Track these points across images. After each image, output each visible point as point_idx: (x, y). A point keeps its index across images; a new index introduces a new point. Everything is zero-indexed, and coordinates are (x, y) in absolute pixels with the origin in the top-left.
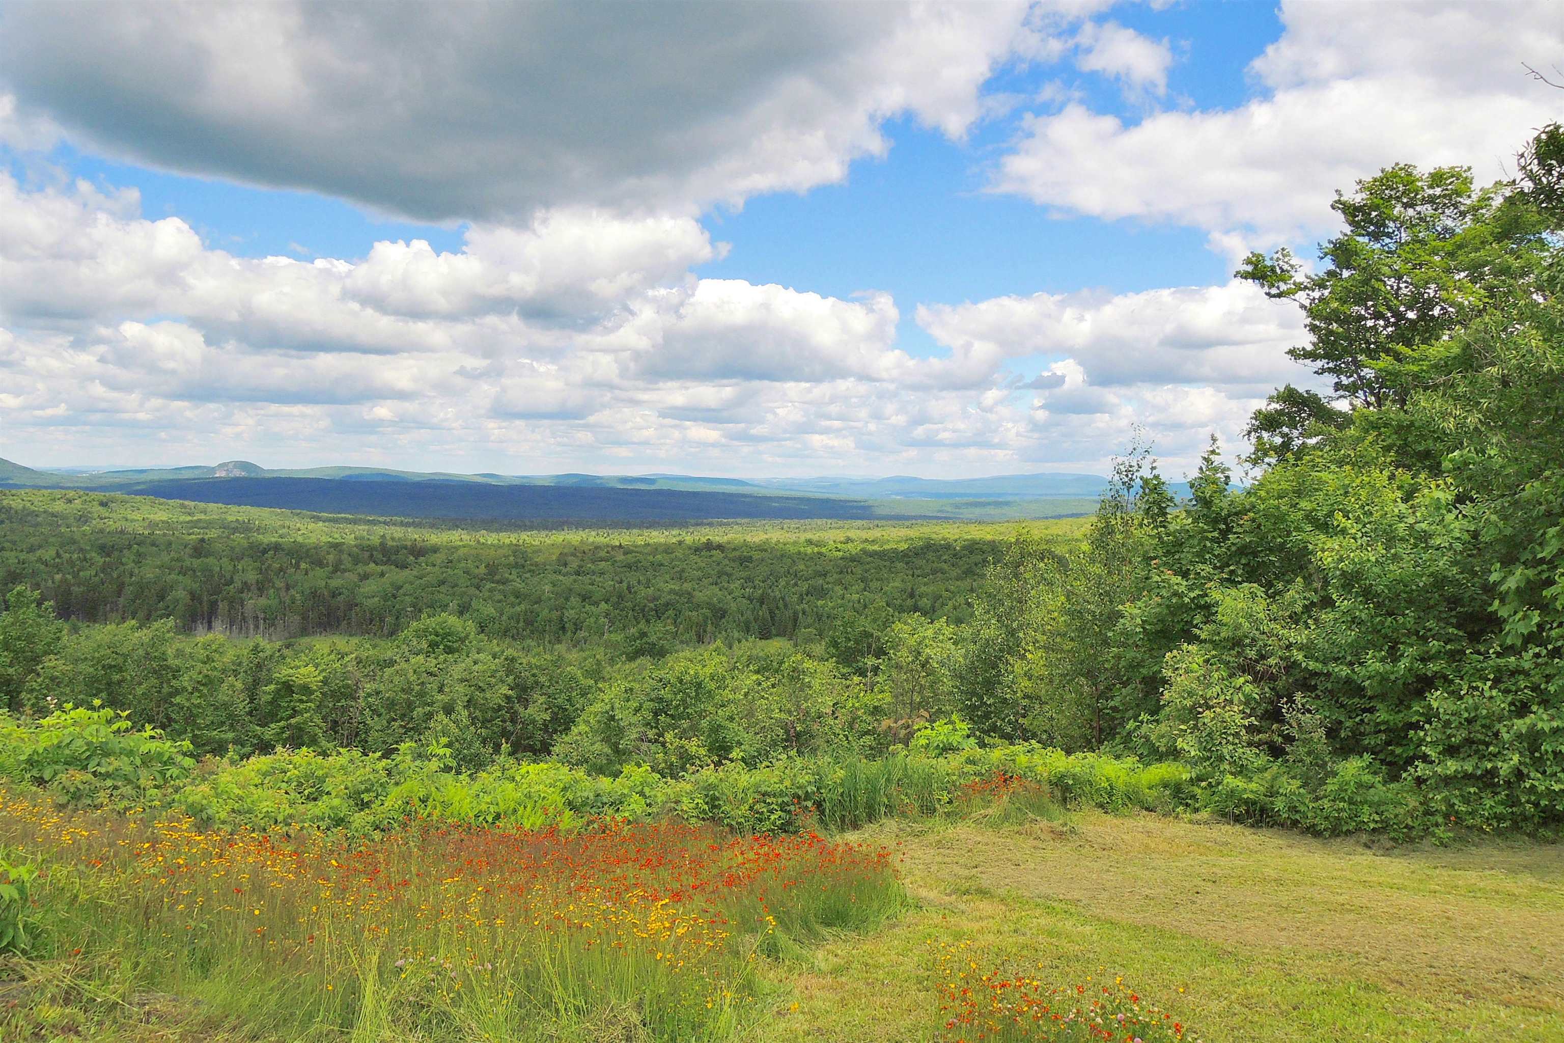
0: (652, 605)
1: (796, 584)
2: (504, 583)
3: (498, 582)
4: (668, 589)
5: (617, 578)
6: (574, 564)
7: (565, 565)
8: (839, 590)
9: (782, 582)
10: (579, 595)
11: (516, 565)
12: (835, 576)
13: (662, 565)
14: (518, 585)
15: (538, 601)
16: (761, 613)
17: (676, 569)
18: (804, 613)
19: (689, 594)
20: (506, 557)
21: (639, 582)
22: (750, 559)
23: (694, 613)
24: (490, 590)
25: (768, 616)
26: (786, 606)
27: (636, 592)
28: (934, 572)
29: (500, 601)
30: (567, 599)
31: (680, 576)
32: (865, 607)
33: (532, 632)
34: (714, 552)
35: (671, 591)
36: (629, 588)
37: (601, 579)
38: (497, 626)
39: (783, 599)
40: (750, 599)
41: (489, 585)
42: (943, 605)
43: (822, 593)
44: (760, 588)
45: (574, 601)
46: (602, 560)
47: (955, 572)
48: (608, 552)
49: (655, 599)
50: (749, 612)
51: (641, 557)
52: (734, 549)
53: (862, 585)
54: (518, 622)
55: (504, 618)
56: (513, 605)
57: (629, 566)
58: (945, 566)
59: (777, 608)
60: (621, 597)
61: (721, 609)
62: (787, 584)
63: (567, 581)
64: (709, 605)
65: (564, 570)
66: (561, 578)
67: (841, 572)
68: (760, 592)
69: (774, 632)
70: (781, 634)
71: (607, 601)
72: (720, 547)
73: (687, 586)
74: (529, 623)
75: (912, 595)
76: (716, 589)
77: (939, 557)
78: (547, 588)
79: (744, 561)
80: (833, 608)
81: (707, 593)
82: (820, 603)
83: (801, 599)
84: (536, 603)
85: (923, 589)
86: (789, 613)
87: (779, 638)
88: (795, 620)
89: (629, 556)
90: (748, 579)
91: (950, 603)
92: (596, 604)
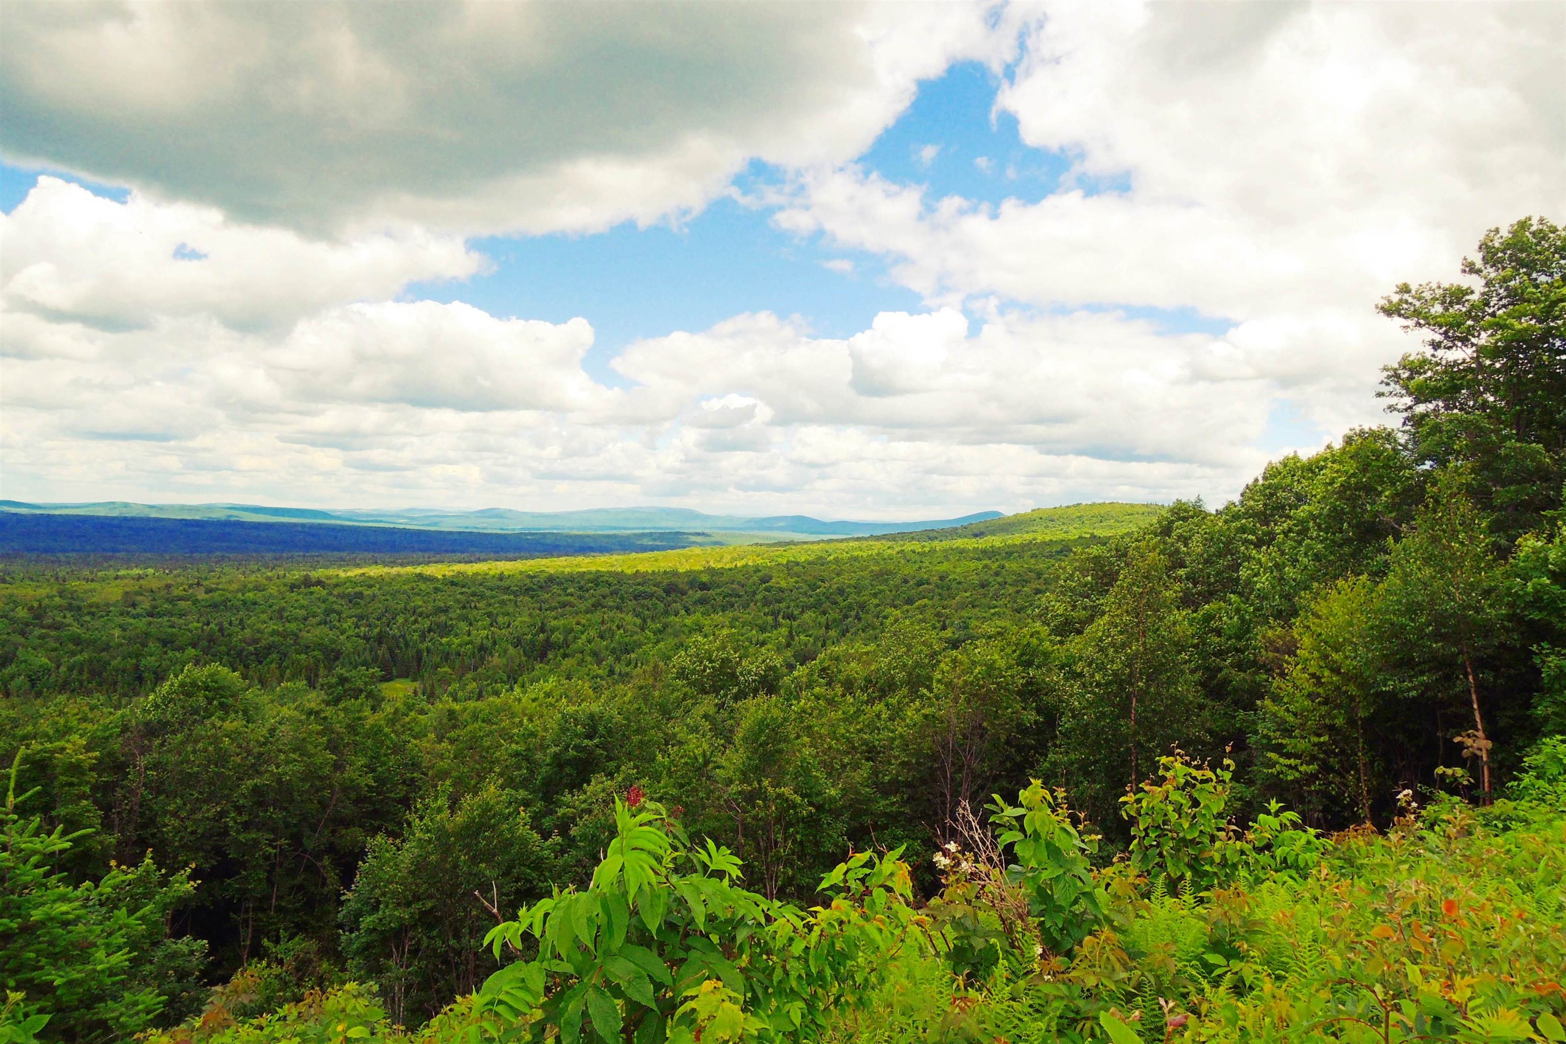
0: (251, 648)
1: (416, 621)
2: (57, 629)
3: (49, 627)
4: (270, 630)
5: (203, 619)
6: (145, 604)
7: (134, 605)
8: (464, 626)
9: (400, 619)
10: (158, 639)
11: (70, 608)
12: (458, 611)
13: (255, 604)
14: (76, 629)
15: (107, 648)
16: (380, 653)
17: (276, 607)
18: (428, 651)
19: (296, 635)
20: (51, 597)
21: (231, 624)
22: (360, 595)
23: (303, 656)
24: (42, 637)
25: (387, 656)
26: (407, 645)
27: (230, 635)
28: (564, 605)
29: (55, 650)
30: (144, 645)
31: (280, 614)
32: (495, 643)
33: (100, 684)
34: (312, 589)
35: (274, 633)
36: (221, 630)
37: (182, 621)
38: (52, 679)
39: (403, 637)
40: (366, 638)
41: (37, 632)
42: (575, 638)
43: (445, 629)
44: (376, 627)
45: (153, 646)
46: (180, 599)
47: (582, 606)
48: (185, 590)
49: (256, 641)
50: (367, 653)
51: (229, 596)
52: (336, 585)
53: (488, 620)
54: (81, 672)
55: (63, 669)
56: (73, 654)
57: (215, 606)
58: (572, 599)
59: (398, 647)
60: (211, 640)
61: (333, 650)
62: (406, 621)
63: (141, 624)
64: (320, 646)
65: (134, 612)
66: (131, 621)
67: (464, 607)
68: (377, 630)
69: (395, 672)
70: (404, 675)
71: (194, 646)
72: (319, 583)
73: (292, 626)
74: (93, 673)
75: (542, 630)
76: (325, 629)
77: (565, 590)
78: (117, 632)
79: (354, 599)
80: (460, 645)
81: (313, 634)
82: (444, 640)
83: (423, 637)
84: (103, 650)
85: (554, 623)
86: (411, 652)
87: (402, 680)
88: (419, 659)
89: (216, 594)
90: (360, 617)
91: (584, 637)
92: (182, 649)
